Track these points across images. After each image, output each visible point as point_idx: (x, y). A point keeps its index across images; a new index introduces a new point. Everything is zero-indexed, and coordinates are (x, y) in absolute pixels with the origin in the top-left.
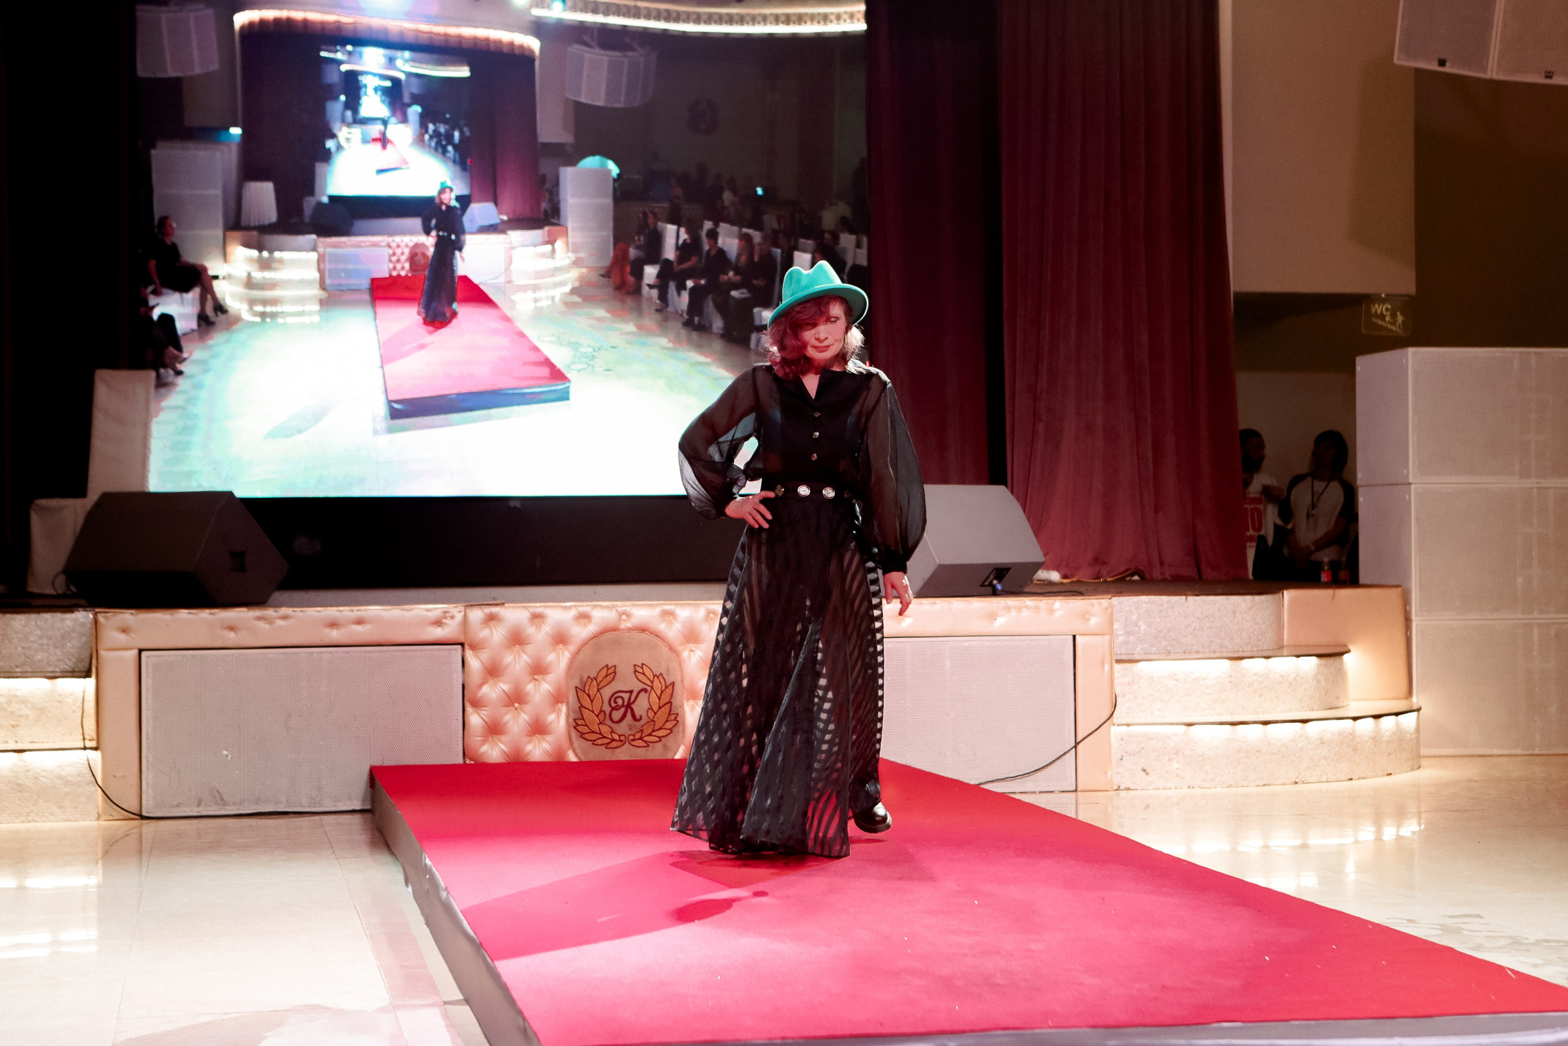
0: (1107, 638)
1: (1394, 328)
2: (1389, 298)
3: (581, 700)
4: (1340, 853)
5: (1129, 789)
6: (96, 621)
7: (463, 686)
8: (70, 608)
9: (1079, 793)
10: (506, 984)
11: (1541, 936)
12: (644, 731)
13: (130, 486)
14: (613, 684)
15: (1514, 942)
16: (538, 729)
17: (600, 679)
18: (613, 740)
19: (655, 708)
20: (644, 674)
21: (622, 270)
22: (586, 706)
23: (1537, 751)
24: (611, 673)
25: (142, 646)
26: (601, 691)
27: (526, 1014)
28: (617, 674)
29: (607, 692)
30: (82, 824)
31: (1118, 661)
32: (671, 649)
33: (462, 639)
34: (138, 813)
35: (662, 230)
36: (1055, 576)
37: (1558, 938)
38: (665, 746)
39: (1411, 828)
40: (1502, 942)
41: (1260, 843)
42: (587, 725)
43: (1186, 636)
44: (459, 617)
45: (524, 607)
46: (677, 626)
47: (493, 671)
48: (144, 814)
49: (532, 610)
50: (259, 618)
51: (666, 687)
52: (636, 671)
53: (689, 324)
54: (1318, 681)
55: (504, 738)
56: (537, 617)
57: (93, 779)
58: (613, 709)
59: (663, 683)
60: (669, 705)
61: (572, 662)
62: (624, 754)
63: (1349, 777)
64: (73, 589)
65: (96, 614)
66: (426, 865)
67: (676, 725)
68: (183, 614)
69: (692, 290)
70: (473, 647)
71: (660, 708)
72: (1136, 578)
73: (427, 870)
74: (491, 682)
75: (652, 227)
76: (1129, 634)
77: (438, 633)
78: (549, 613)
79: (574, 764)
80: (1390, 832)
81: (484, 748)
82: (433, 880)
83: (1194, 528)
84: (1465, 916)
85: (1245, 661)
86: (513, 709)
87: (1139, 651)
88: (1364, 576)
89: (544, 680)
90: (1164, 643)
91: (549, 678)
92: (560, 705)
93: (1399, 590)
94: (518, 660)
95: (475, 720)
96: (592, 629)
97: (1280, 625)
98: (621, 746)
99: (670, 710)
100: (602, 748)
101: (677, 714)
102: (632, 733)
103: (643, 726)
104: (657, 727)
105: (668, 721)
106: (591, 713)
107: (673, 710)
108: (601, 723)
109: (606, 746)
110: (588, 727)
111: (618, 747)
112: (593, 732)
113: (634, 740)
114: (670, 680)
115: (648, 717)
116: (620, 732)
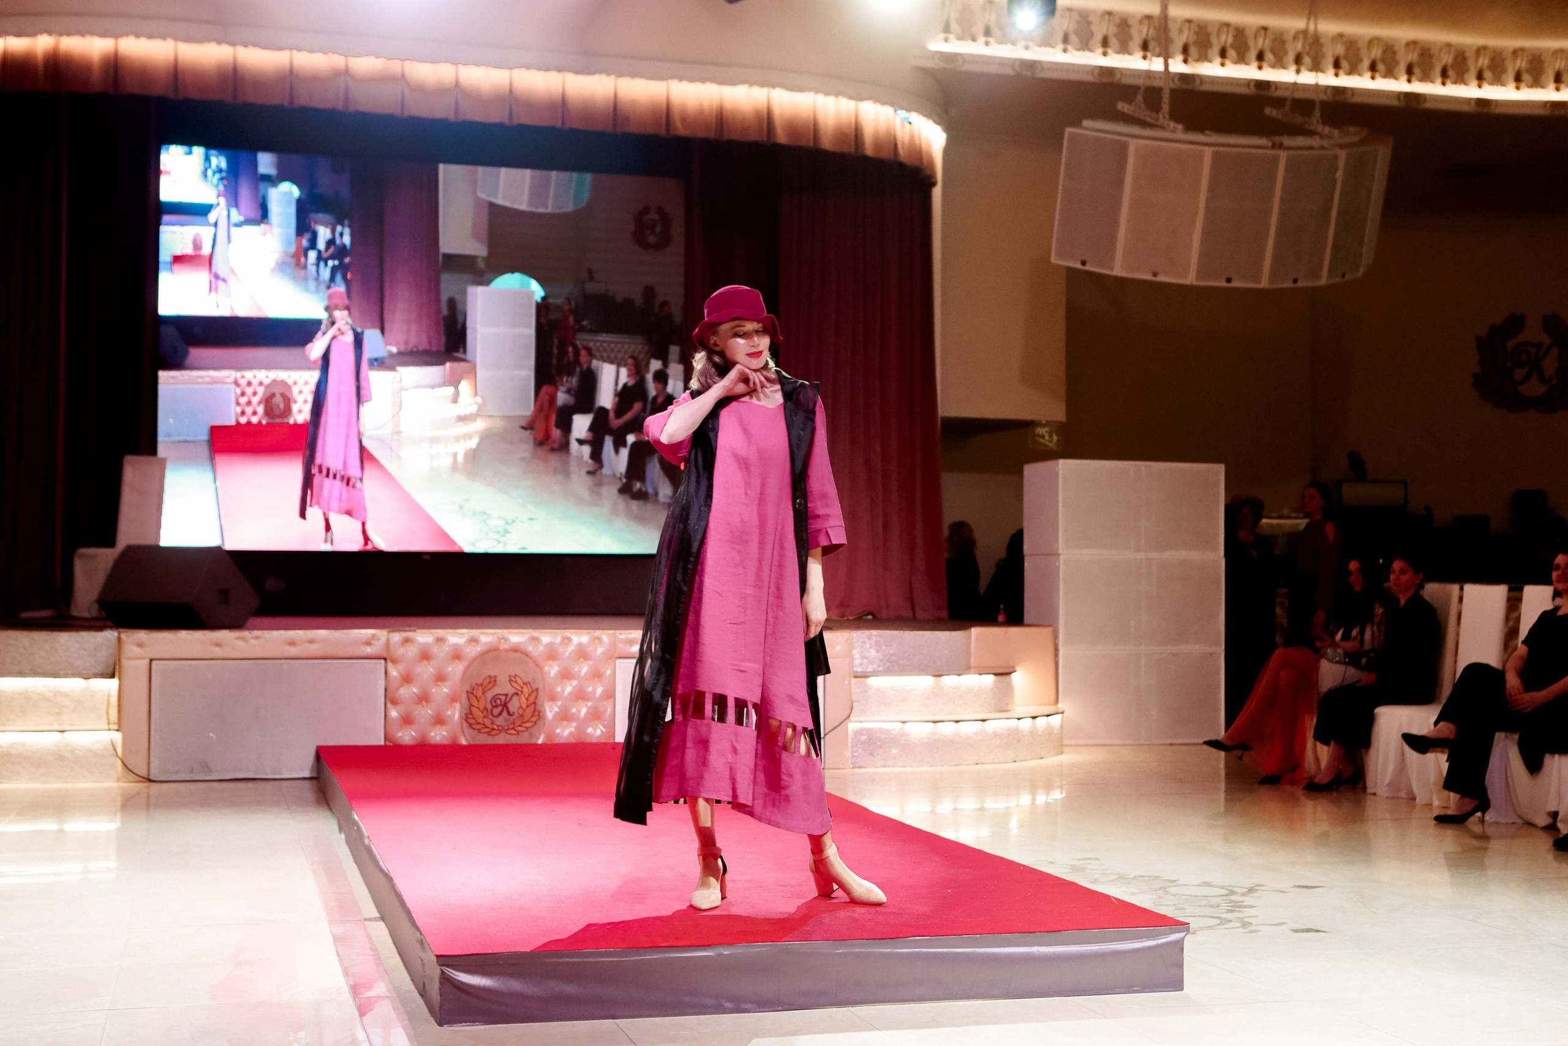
0: (848, 659)
1: (1051, 445)
2: (1048, 424)
3: (471, 701)
4: (1007, 814)
5: (860, 767)
6: (119, 639)
7: (386, 690)
8: (100, 628)
10: (409, 908)
11: (1138, 873)
12: (516, 723)
13: (147, 540)
14: (494, 689)
15: (1119, 878)
16: (439, 720)
17: (485, 685)
18: (493, 729)
19: (524, 706)
20: (516, 682)
21: (547, 419)
22: (474, 705)
23: (1142, 742)
24: (493, 681)
25: (153, 656)
26: (486, 694)
27: (421, 929)
28: (497, 684)
29: (490, 695)
30: (106, 785)
31: (855, 677)
32: (536, 664)
33: (385, 655)
34: (147, 777)
35: (598, 370)
37: (1149, 874)
38: (531, 734)
39: (1057, 795)
40: (1113, 877)
41: (951, 806)
42: (474, 718)
43: (902, 660)
44: (383, 640)
45: (431, 632)
46: (541, 648)
47: (407, 679)
48: (152, 778)
49: (436, 635)
50: (238, 638)
51: (532, 692)
52: (510, 680)
53: (626, 490)
54: (994, 693)
55: (413, 727)
56: (440, 640)
57: (114, 752)
58: (494, 707)
59: (530, 689)
60: (534, 705)
61: (464, 673)
62: (501, 739)
63: (1013, 760)
64: (104, 614)
65: (119, 633)
66: (354, 819)
67: (538, 719)
68: (183, 634)
69: (634, 445)
70: (394, 661)
71: (527, 707)
72: (870, 617)
73: (355, 823)
74: (406, 686)
75: (585, 366)
76: (863, 657)
77: (369, 650)
78: (449, 638)
79: (465, 746)
80: (1041, 799)
81: (400, 734)
82: (359, 830)
83: (911, 583)
84: (1089, 859)
85: (944, 678)
86: (421, 706)
87: (869, 669)
88: (1027, 618)
89: (444, 685)
90: (888, 664)
91: (449, 683)
92: (455, 703)
93: (1051, 629)
94: (426, 671)
95: (394, 714)
96: (480, 649)
97: (968, 653)
98: (499, 734)
99: (535, 708)
100: (486, 735)
101: (540, 712)
102: (507, 724)
103: (515, 719)
104: (525, 720)
105: (533, 716)
106: (477, 710)
107: (537, 708)
108: (485, 717)
109: (488, 733)
110: (475, 720)
111: (497, 735)
112: (479, 723)
113: (508, 729)
114: (534, 687)
115: (519, 713)
116: (498, 724)
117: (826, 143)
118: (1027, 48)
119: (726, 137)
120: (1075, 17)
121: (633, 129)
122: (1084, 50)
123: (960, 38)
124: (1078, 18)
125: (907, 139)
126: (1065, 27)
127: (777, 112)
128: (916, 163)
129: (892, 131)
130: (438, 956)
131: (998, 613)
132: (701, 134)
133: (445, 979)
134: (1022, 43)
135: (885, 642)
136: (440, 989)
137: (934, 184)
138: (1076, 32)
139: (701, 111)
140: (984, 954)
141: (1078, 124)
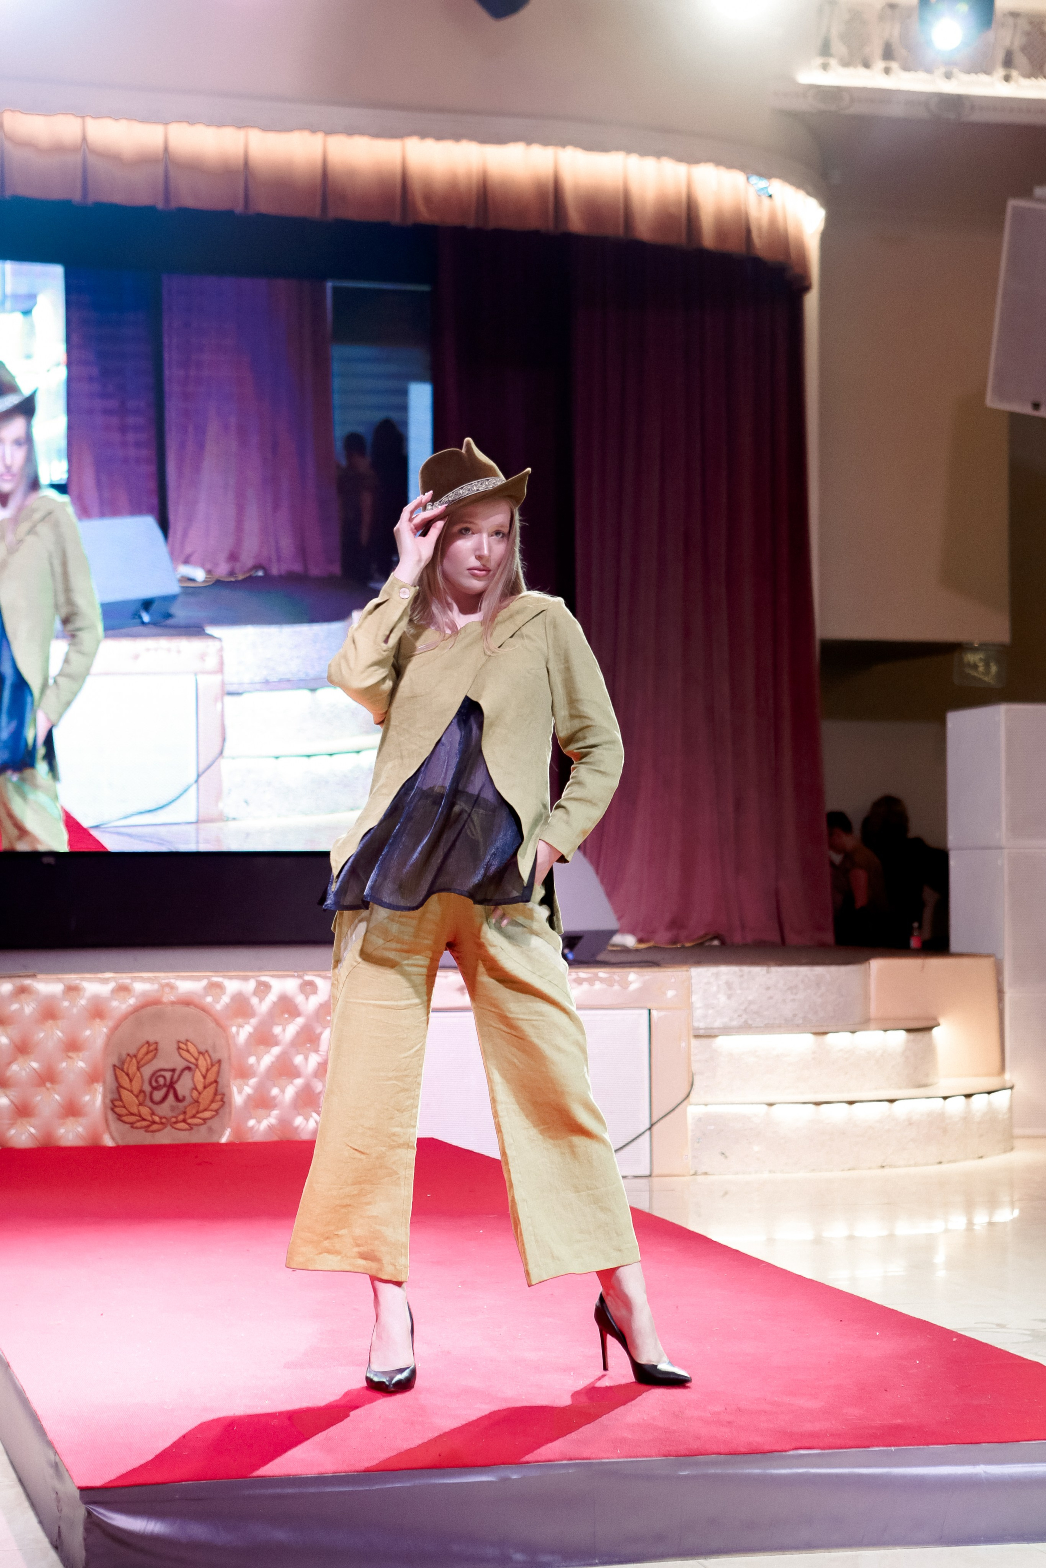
0: (684, 1009)
1: (986, 679)
2: (983, 647)
3: (120, 1080)
4: (928, 1246)
5: (706, 1174)
9: (655, 1180)
12: (188, 1112)
14: (154, 1062)
16: (72, 1110)
17: (140, 1056)
18: (153, 1122)
19: (200, 1087)
20: (188, 1051)
22: (125, 1086)
24: (152, 1049)
26: (142, 1069)
27: (56, 1446)
28: (159, 1053)
29: (147, 1071)
31: (697, 1036)
32: (218, 1024)
36: (630, 941)
38: (210, 1129)
39: (1006, 1214)
41: (845, 1232)
42: (125, 1107)
43: (768, 1009)
45: (58, 978)
46: (225, 999)
47: (23, 1048)
49: (66, 983)
51: (212, 1065)
52: (179, 1048)
54: (907, 1057)
55: (33, 1120)
56: (73, 989)
58: (155, 1089)
59: (209, 1061)
60: (214, 1085)
61: (109, 1037)
62: (165, 1137)
63: (938, 1161)
67: (222, 1106)
70: (3, 1023)
71: (205, 1087)
72: (716, 943)
74: (21, 1059)
76: (707, 1006)
78: (85, 984)
79: (111, 1148)
80: (981, 1219)
81: (13, 1132)
83: (777, 893)
85: (830, 1036)
86: (44, 1089)
87: (718, 1023)
88: (956, 943)
89: (78, 1057)
90: (745, 1016)
91: (86, 1054)
92: (96, 1085)
93: (992, 960)
94: (50, 1037)
95: (4, 1100)
96: (132, 1001)
97: (866, 997)
98: (163, 1129)
99: (216, 1090)
100: (142, 1131)
101: (223, 1095)
102: (174, 1114)
103: (186, 1108)
104: (202, 1108)
105: (212, 1101)
106: (130, 1093)
107: (220, 1090)
108: (140, 1104)
109: (146, 1129)
110: (126, 1109)
111: (158, 1130)
112: (132, 1114)
113: (176, 1123)
114: (216, 1057)
115: (192, 1097)
116: (161, 1114)
117: (644, 231)
118: (948, 76)
119: (492, 225)
120: (1023, 24)
121: (351, 214)
122: (1036, 77)
123: (846, 63)
124: (1027, 27)
125: (765, 221)
126: (1007, 42)
127: (569, 182)
128: (781, 258)
129: (743, 207)
130: (82, 1489)
131: (909, 935)
132: (453, 220)
133: (93, 1524)
134: (942, 70)
135: (741, 983)
136: (85, 1539)
137: (807, 288)
138: (1023, 49)
139: (453, 185)
140: (904, 1477)
141: (1026, 192)
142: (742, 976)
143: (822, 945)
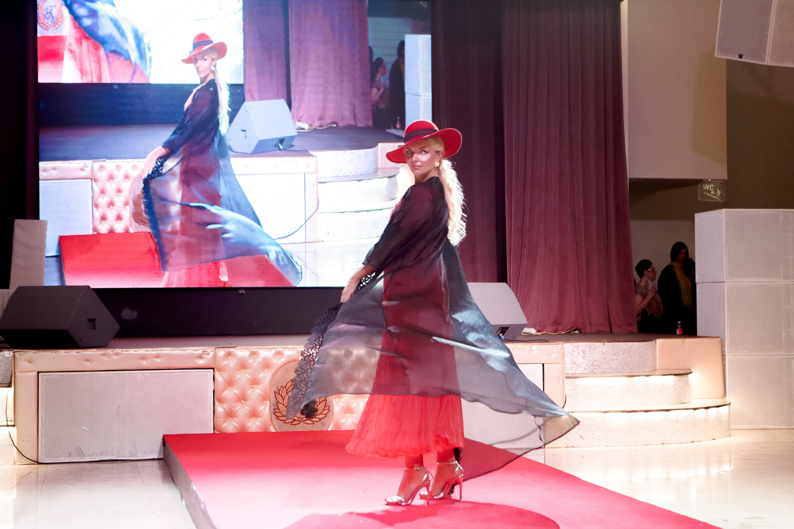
0: (561, 365)
1: (715, 197)
2: (713, 181)
3: (278, 399)
5: (573, 447)
6: (14, 357)
7: (214, 391)
16: (254, 414)
17: (287, 388)
18: (295, 420)
19: (318, 403)
22: (280, 402)
25: (39, 370)
30: (5, 466)
31: (567, 378)
33: (213, 366)
34: (36, 460)
36: (533, 331)
38: (323, 424)
39: (727, 467)
41: (644, 476)
42: (280, 412)
43: (603, 364)
44: (212, 354)
45: (246, 348)
47: (230, 383)
48: (40, 461)
49: (251, 350)
50: (103, 355)
54: (675, 389)
55: (235, 419)
56: (253, 354)
57: (12, 442)
60: (325, 401)
61: (272, 378)
62: (300, 427)
63: (691, 441)
65: (14, 352)
66: (193, 489)
67: (328, 412)
70: (219, 370)
72: (577, 332)
73: (194, 493)
74: (229, 388)
76: (573, 363)
77: (201, 362)
78: (260, 351)
79: (273, 433)
80: (714, 470)
81: (225, 425)
82: (197, 497)
84: (755, 518)
85: (636, 378)
86: (240, 403)
87: (578, 372)
89: (257, 388)
90: (592, 368)
91: (260, 386)
92: (266, 401)
93: (719, 339)
94: (243, 377)
95: (220, 409)
96: (283, 360)
97: (655, 359)
98: (300, 423)
100: (289, 424)
101: (329, 406)
104: (319, 413)
105: (324, 409)
106: (282, 405)
107: (327, 404)
111: (297, 424)
112: (284, 416)
113: (306, 420)
131: (676, 327)
135: (590, 351)
142: (590, 347)
143: (631, 333)
